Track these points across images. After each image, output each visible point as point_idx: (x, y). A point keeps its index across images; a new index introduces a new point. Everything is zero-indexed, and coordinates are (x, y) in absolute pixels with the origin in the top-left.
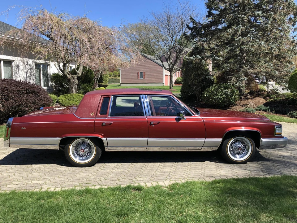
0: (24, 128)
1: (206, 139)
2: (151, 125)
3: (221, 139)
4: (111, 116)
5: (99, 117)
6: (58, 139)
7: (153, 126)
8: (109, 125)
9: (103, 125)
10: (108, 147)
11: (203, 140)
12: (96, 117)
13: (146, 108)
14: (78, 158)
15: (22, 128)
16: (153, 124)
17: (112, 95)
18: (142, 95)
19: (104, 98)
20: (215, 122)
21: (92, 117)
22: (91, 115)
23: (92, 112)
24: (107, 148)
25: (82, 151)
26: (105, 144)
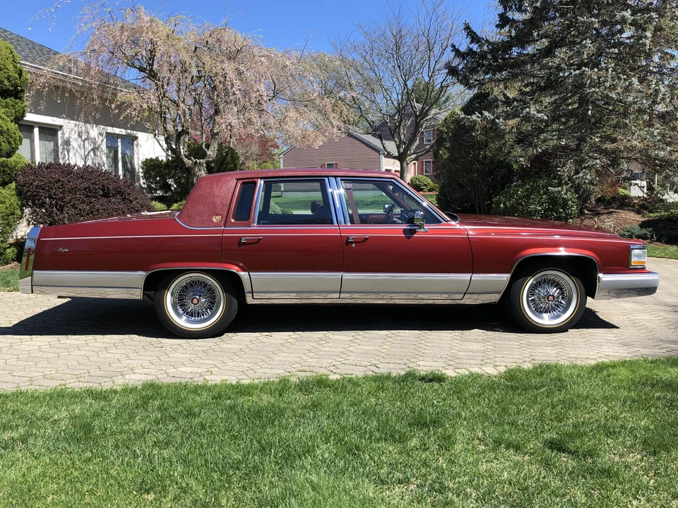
0: (64, 249)
1: (474, 275)
2: (348, 243)
3: (508, 276)
4: (259, 223)
5: (233, 225)
6: (140, 276)
7: (354, 244)
8: (256, 243)
9: (240, 244)
10: (252, 293)
11: (466, 277)
12: (225, 226)
13: (338, 205)
14: (184, 318)
15: (61, 249)
16: (352, 243)
17: (261, 178)
18: (328, 177)
19: (243, 183)
20: (493, 236)
21: (216, 225)
22: (214, 220)
23: (217, 215)
24: (251, 295)
25: (195, 301)
26: (247, 287)
